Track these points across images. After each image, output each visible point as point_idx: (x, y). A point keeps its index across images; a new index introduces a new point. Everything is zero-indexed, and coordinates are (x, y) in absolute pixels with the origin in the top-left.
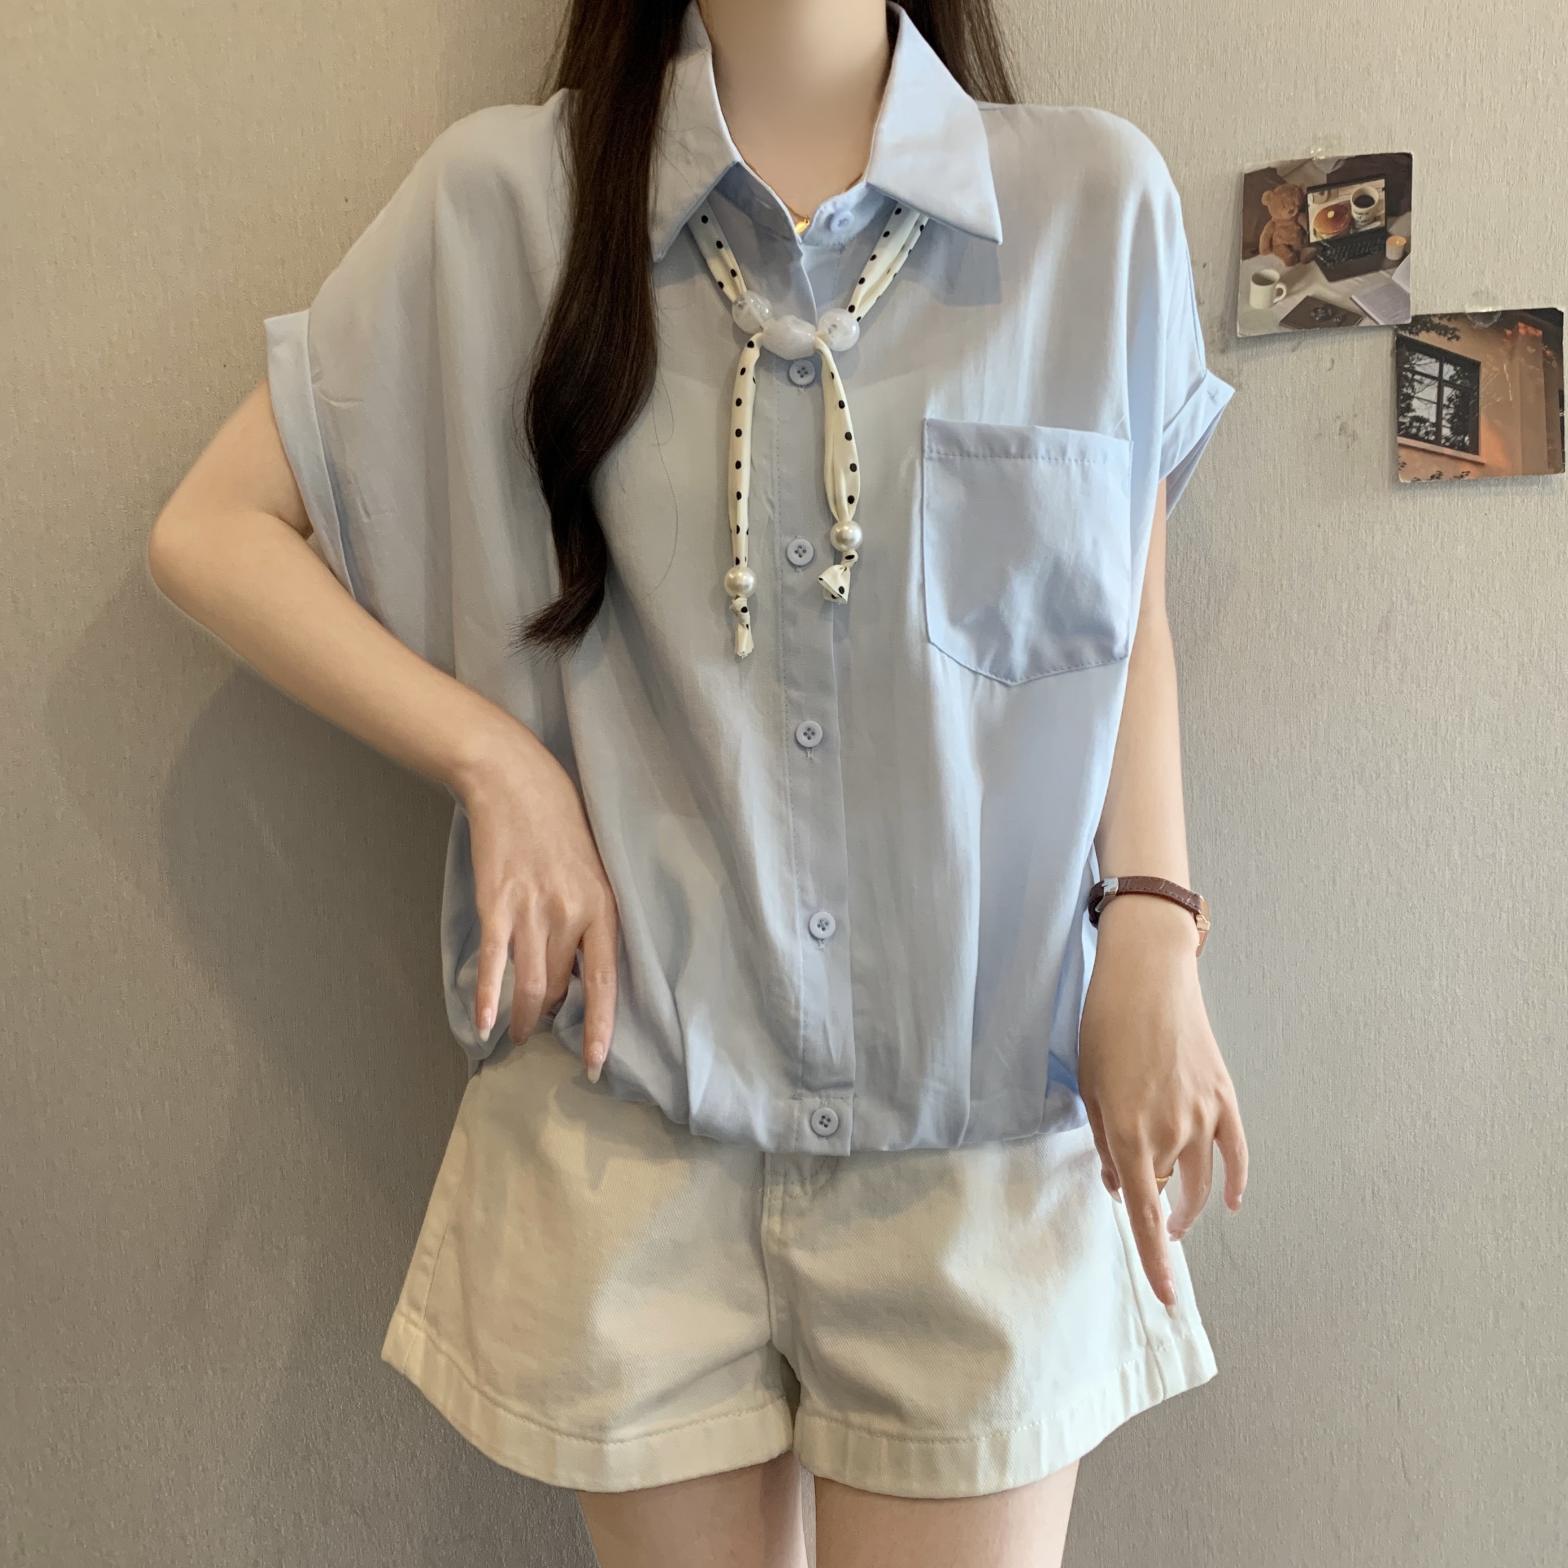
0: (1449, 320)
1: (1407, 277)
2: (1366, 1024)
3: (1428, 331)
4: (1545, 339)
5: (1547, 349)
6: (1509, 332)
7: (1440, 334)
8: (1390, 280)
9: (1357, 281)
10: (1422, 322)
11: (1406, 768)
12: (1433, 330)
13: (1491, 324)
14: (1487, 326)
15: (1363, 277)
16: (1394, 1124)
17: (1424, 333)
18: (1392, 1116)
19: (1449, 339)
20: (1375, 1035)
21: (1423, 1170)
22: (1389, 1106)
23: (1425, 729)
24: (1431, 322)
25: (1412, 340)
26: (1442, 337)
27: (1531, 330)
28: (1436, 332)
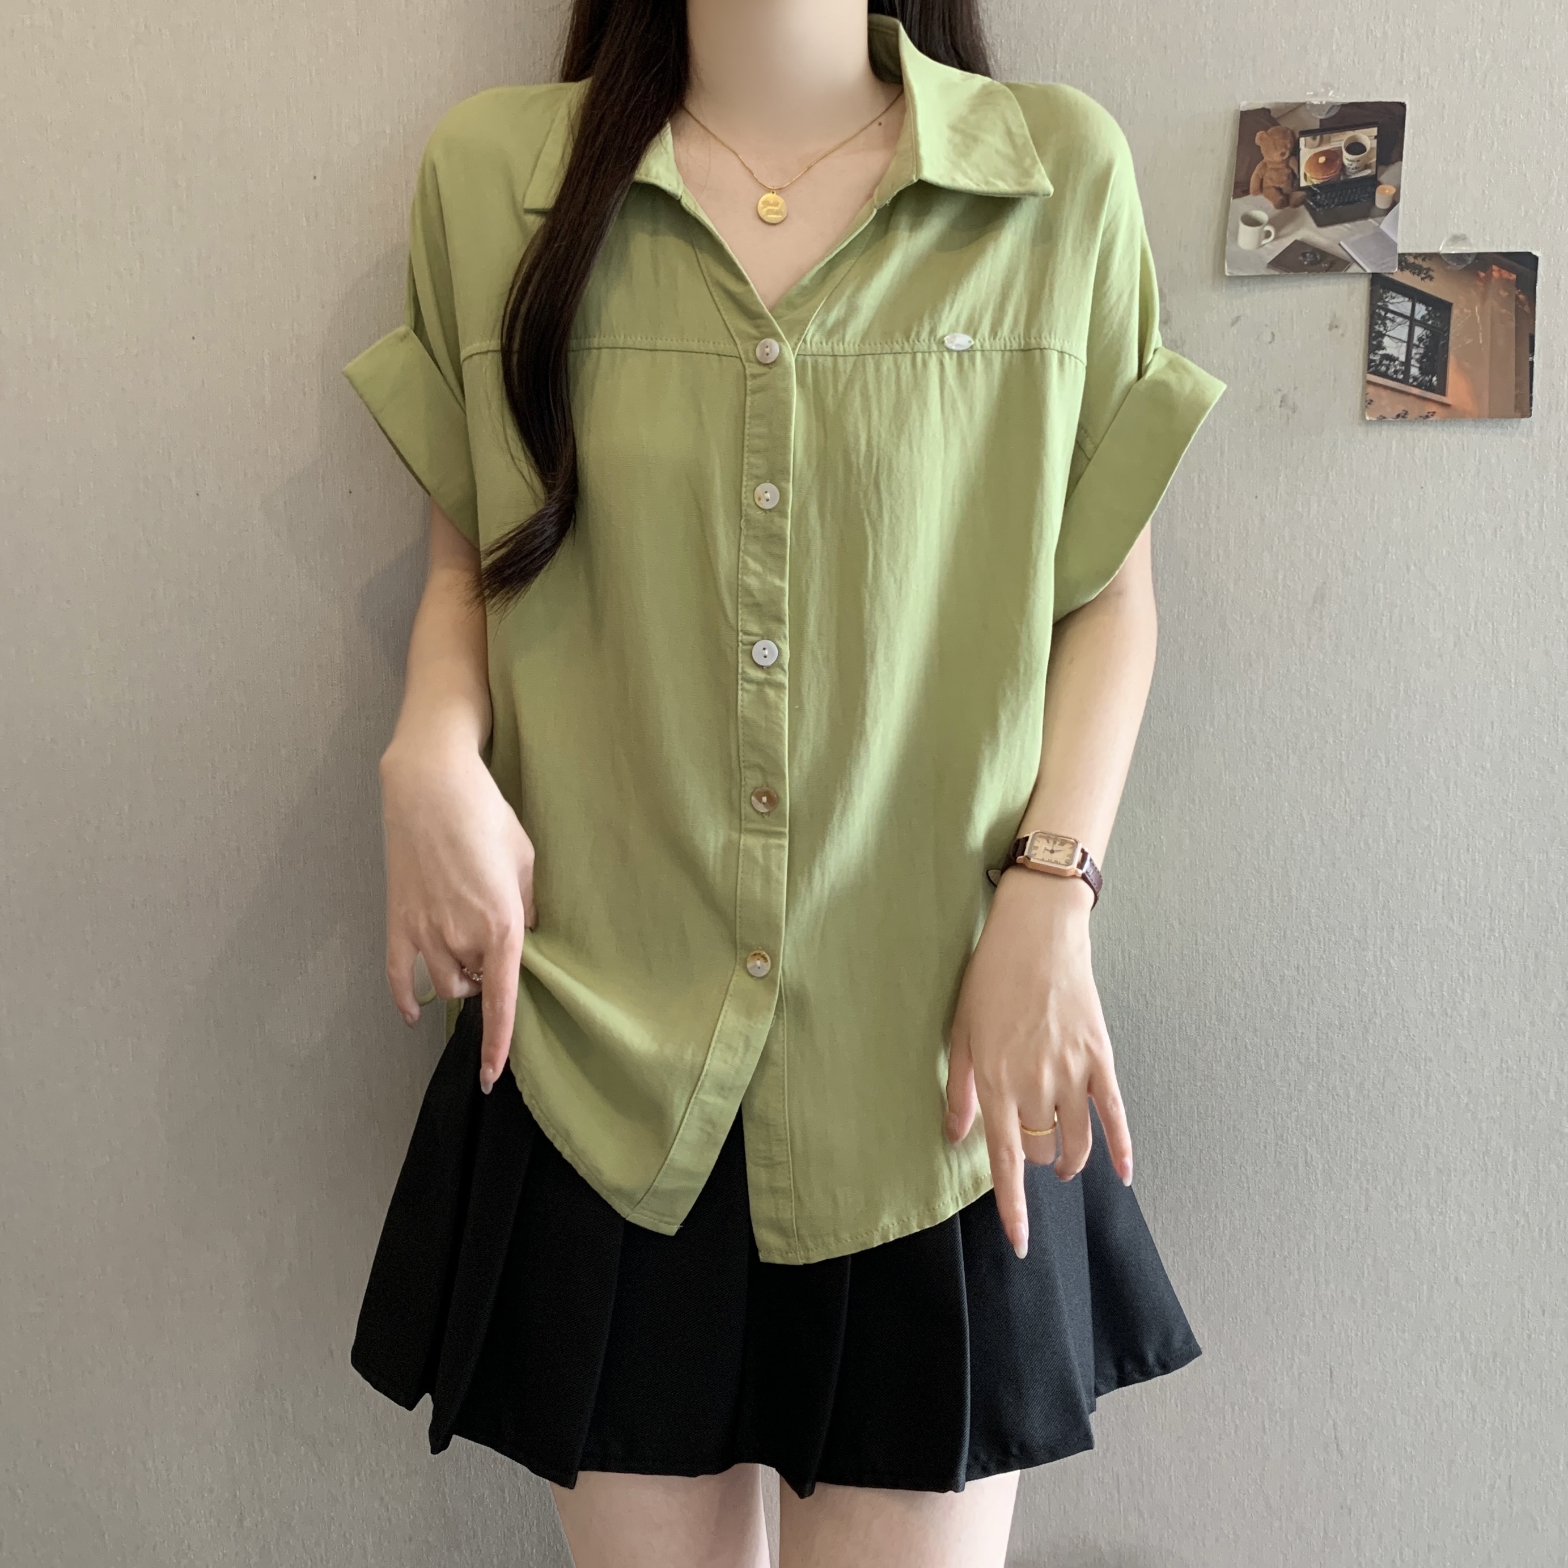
1: (1394, 223)
3: (1411, 273)
4: (1518, 283)
5: (1520, 294)
6: (1482, 275)
8: (1377, 227)
9: (1345, 227)
10: (1406, 262)
13: (1464, 265)
14: (1461, 267)
15: (1351, 223)
19: (1421, 279)
26: (1416, 276)
27: (1505, 274)
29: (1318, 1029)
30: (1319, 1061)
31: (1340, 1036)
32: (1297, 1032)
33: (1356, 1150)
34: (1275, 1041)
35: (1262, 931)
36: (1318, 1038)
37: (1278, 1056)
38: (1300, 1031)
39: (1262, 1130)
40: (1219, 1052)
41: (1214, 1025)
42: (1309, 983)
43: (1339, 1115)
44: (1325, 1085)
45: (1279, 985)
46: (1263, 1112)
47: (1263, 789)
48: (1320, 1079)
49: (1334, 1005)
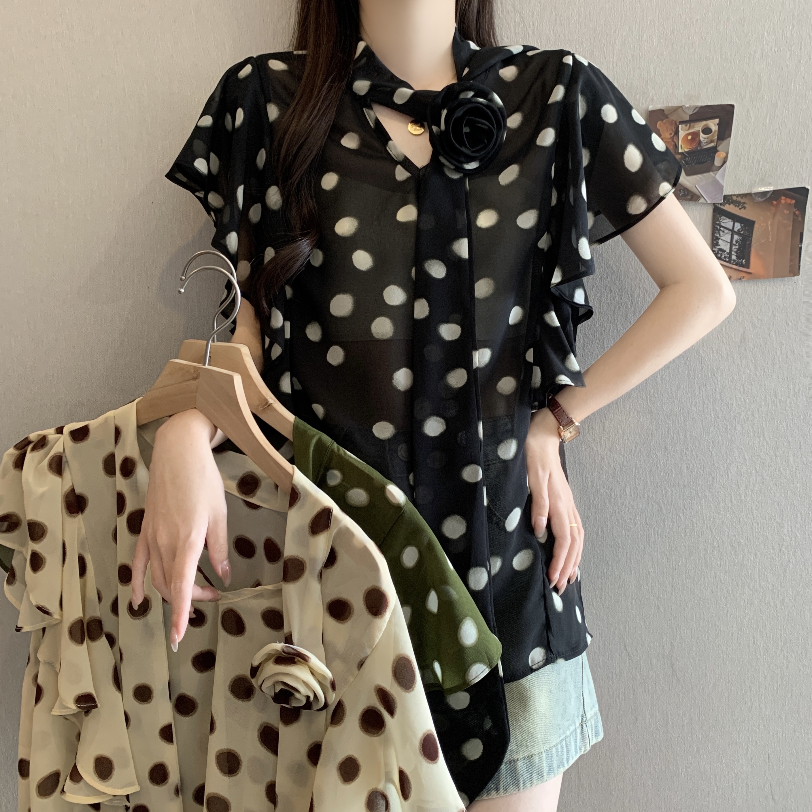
0: (742, 198)
1: (723, 176)
2: (749, 552)
3: (729, 204)
4: (796, 205)
5: (796, 211)
6: (775, 202)
7: (736, 206)
8: (714, 178)
9: (698, 177)
10: (728, 199)
11: (762, 415)
12: (732, 203)
13: (765, 199)
14: (763, 200)
15: (702, 175)
16: (765, 606)
17: (727, 205)
19: (740, 209)
20: (754, 557)
21: (781, 630)
23: (770, 395)
24: (732, 199)
25: (722, 208)
26: (736, 208)
27: (789, 201)
28: (734, 205)
29: (759, 570)
30: (760, 588)
31: (771, 574)
33: (781, 635)
34: (736, 578)
36: (759, 576)
37: (738, 586)
38: (750, 573)
39: (731, 626)
40: (706, 585)
41: (704, 569)
42: (753, 546)
43: (771, 617)
44: (763, 601)
45: (737, 547)
46: (730, 616)
48: (761, 597)
49: (767, 558)
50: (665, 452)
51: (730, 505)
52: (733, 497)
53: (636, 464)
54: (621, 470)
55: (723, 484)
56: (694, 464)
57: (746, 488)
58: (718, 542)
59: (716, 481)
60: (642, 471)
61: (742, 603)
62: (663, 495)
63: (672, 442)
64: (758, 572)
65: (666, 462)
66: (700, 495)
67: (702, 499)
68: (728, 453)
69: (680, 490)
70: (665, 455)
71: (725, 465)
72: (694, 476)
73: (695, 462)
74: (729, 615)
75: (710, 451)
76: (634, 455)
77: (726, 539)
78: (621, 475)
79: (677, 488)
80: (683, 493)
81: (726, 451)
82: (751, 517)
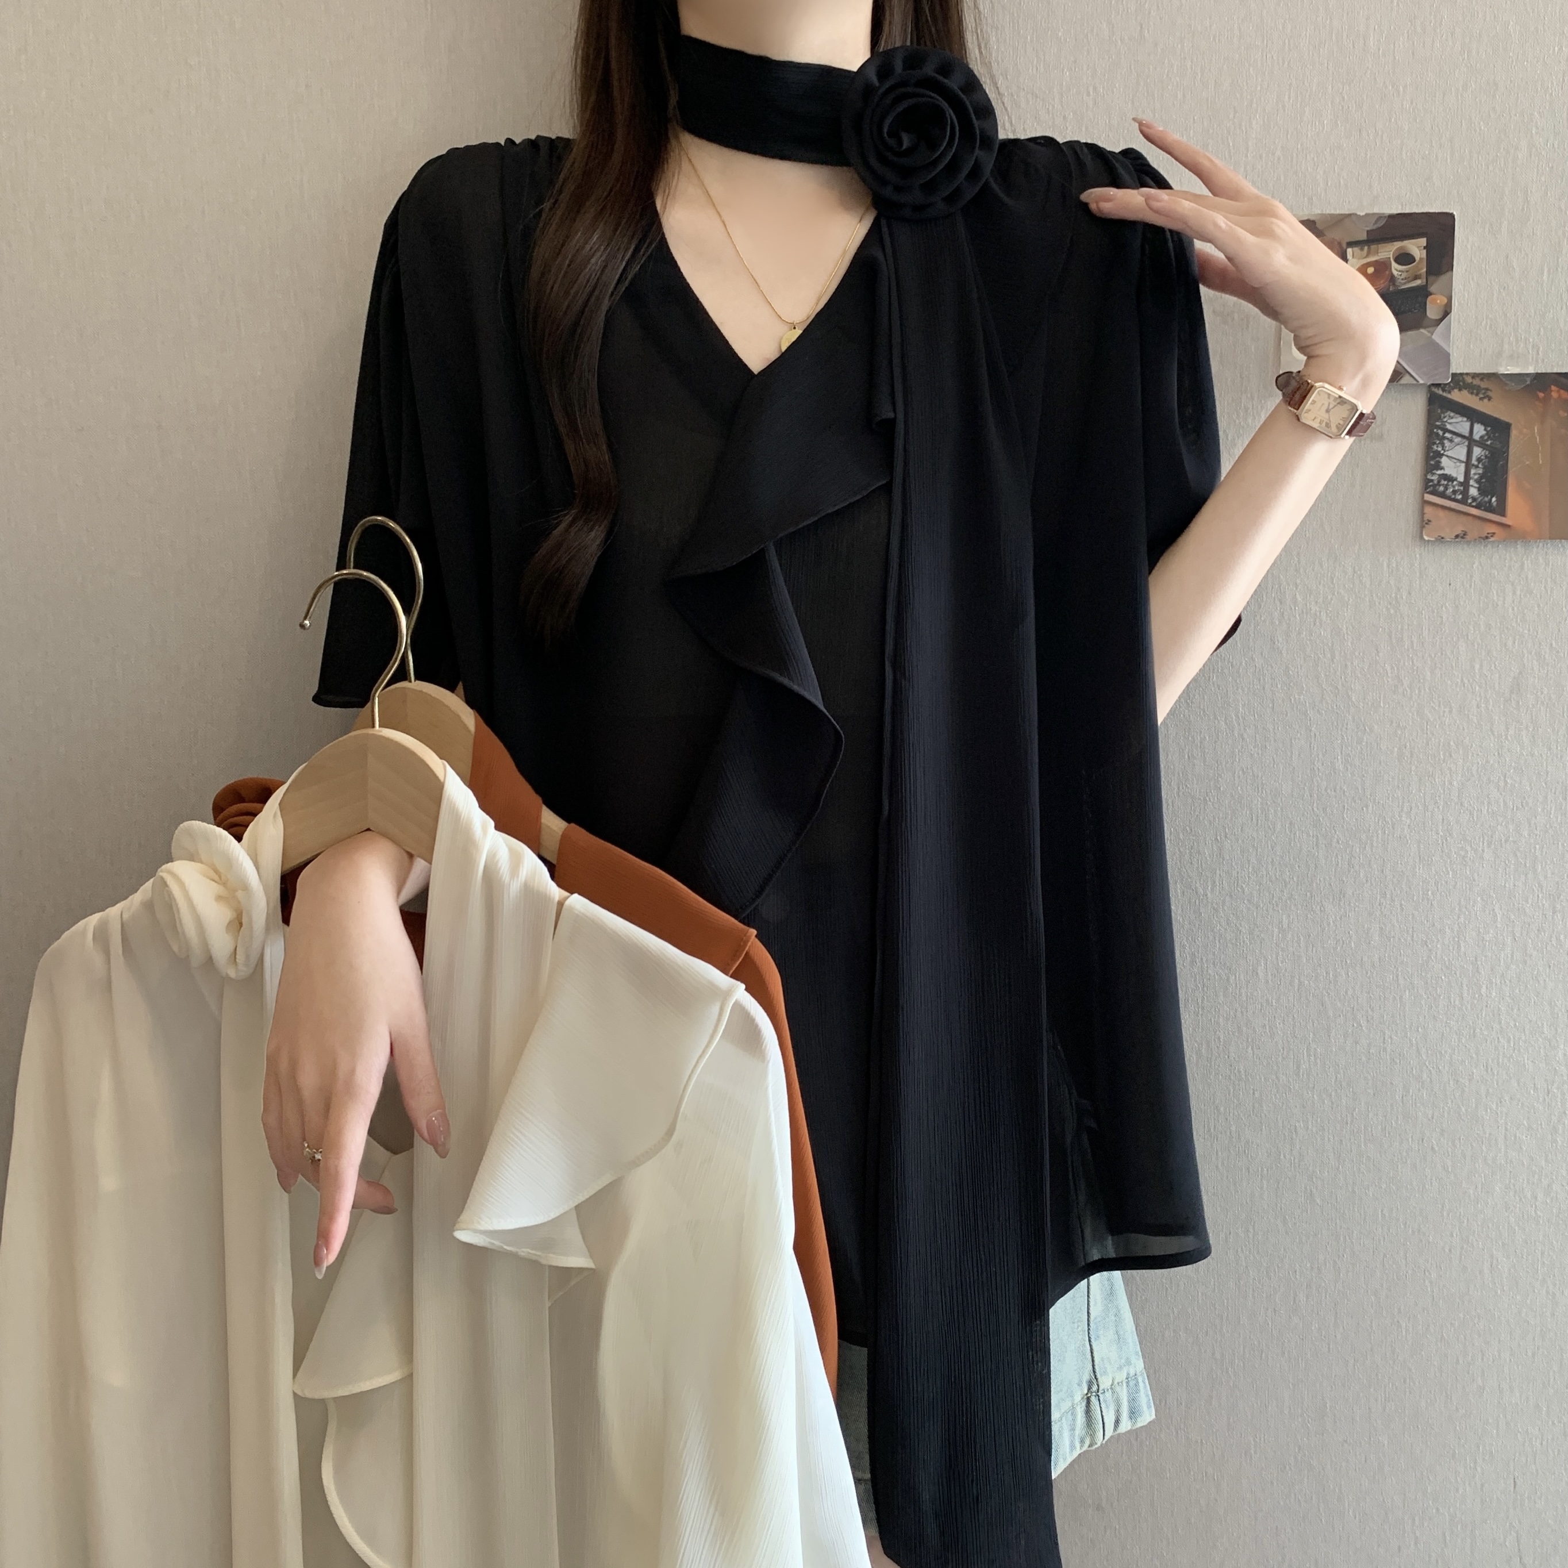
0: (1484, 380)
1: (1447, 336)
2: (1488, 1093)
3: (1461, 389)
7: (1472, 393)
8: (1432, 339)
12: (1467, 390)
17: (1457, 391)
18: (1512, 1187)
19: (1480, 399)
20: (1497, 1104)
22: (1510, 1178)
24: (1466, 380)
25: (1446, 396)
26: (1474, 397)
29: (1506, 1129)
32: (1485, 1133)
35: (1450, 1028)
36: (1506, 1139)
37: (1464, 1158)
43: (1525, 1217)
45: (1467, 1085)
47: (1456, 883)
50: (1340, 901)
51: (1457, 1002)
52: (1464, 986)
53: (1281, 922)
54: (1251, 933)
55: (1447, 963)
56: (1396, 924)
57: (1492, 970)
58: (1431, 1073)
59: (1436, 957)
60: (1293, 935)
61: (1471, 1192)
62: (1330, 982)
63: (1354, 882)
64: (1504, 1131)
65: (1341, 919)
66: (1401, 981)
67: (1405, 991)
68: (1463, 903)
69: (1364, 972)
70: (1339, 904)
71: (1456, 926)
72: (1394, 946)
73: (1397, 921)
74: (1445, 1214)
75: (1428, 899)
76: (1277, 905)
77: (1447, 1068)
78: (1251, 943)
79: (1357, 968)
80: (1369, 978)
81: (1460, 901)
82: (1496, 1026)
